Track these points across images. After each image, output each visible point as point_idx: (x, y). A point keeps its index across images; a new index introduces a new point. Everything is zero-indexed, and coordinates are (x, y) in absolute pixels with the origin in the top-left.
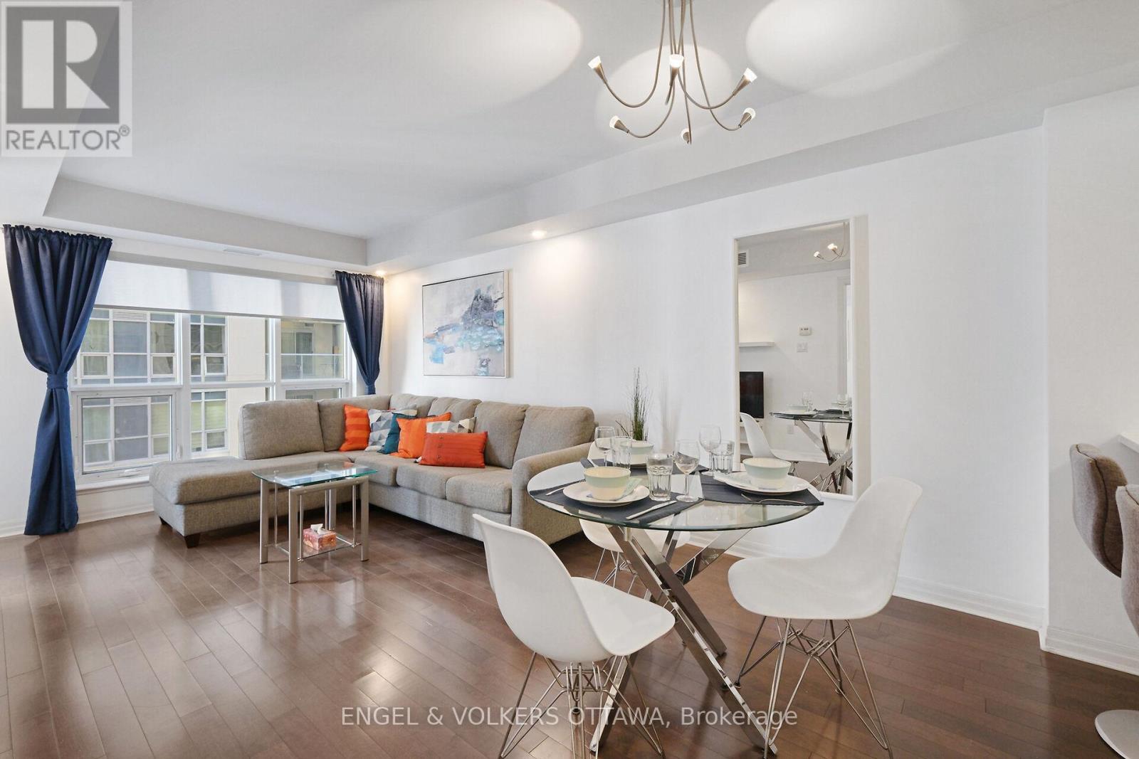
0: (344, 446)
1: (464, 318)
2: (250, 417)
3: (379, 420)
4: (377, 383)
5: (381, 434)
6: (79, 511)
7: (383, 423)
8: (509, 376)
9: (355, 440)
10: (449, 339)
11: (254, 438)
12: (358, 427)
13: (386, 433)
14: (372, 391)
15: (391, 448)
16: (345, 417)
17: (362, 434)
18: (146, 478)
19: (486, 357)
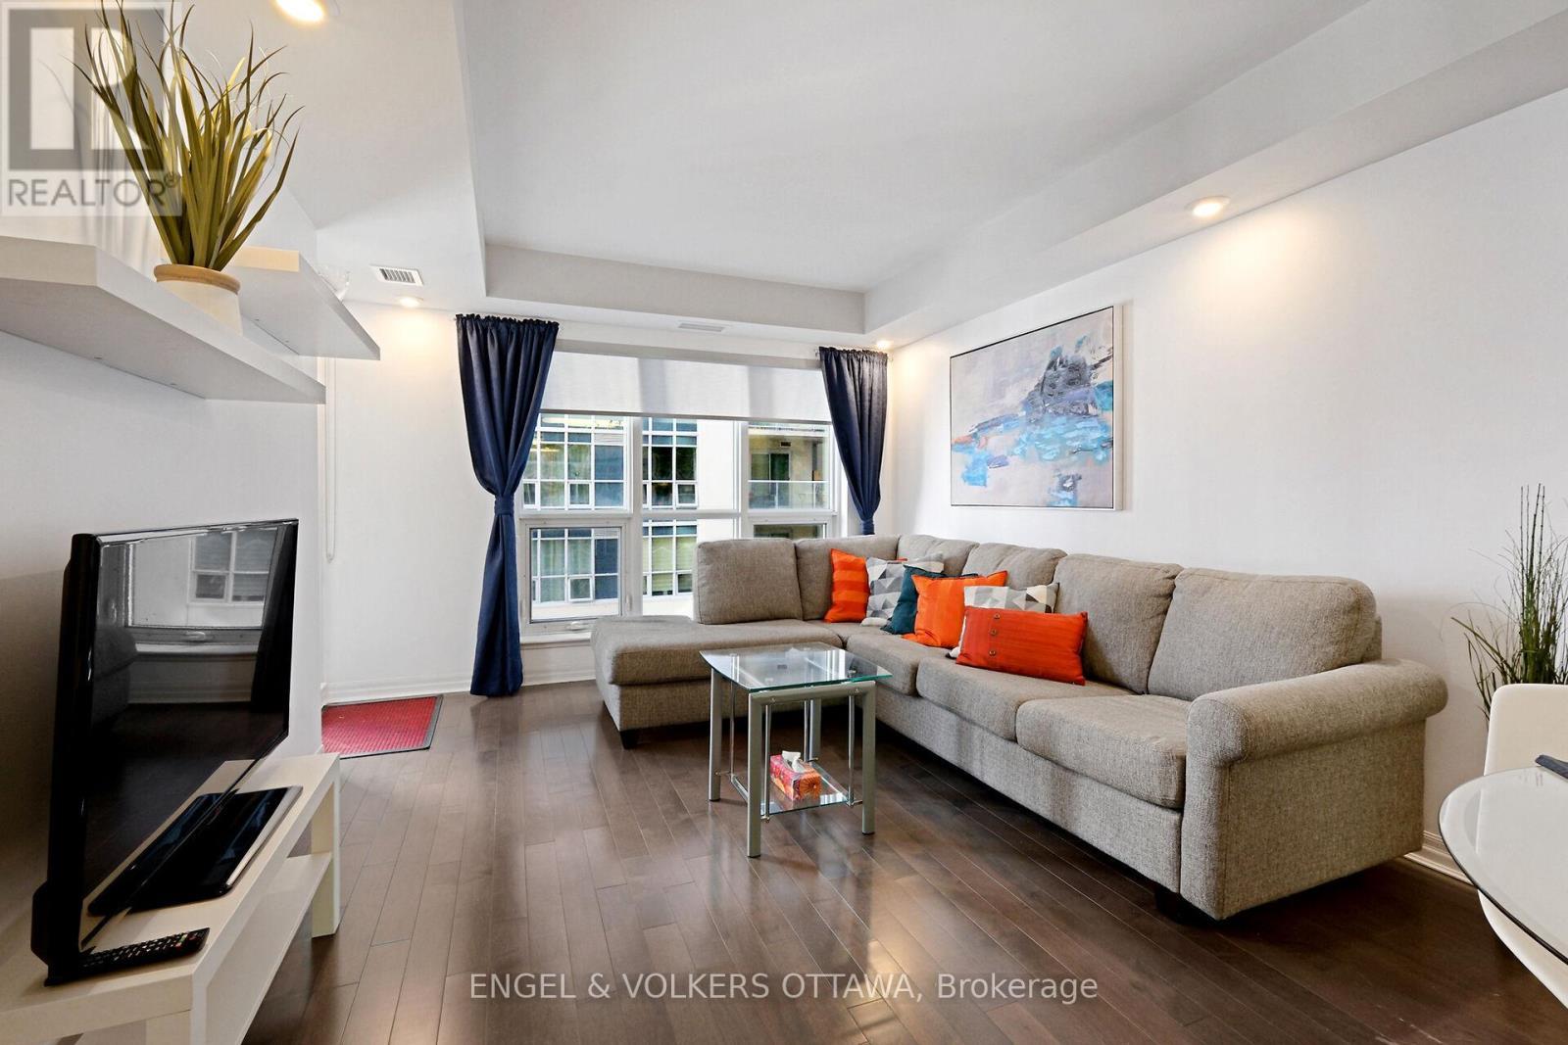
0: (834, 613)
1: (1029, 403)
2: (708, 561)
3: (883, 576)
5: (886, 600)
6: (524, 670)
7: (888, 582)
8: (1123, 504)
9: (847, 605)
10: (997, 442)
11: (711, 592)
12: (851, 585)
13: (894, 598)
14: (868, 530)
15: (904, 626)
16: (832, 568)
17: (858, 597)
18: (587, 635)
19: (1073, 471)
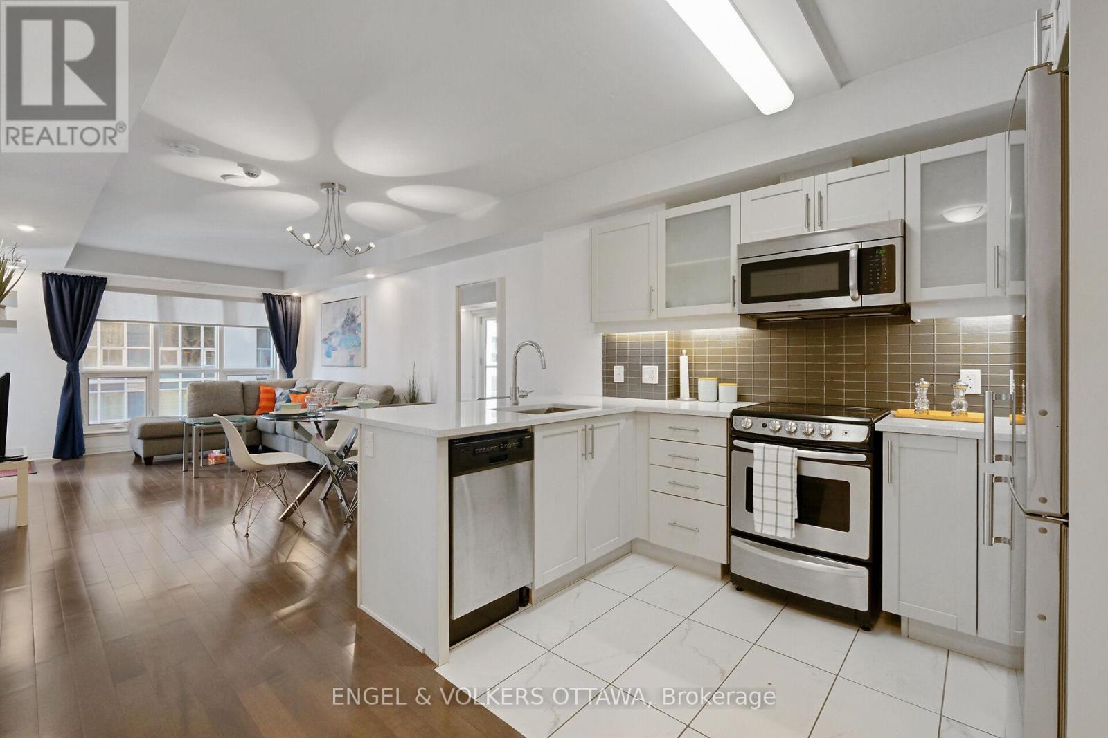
0: (258, 412)
1: (343, 326)
2: (194, 391)
3: (281, 395)
4: (294, 371)
6: (86, 447)
7: (283, 397)
8: (365, 366)
9: (265, 408)
10: (335, 341)
11: (195, 404)
12: (268, 400)
14: (290, 376)
16: (260, 392)
17: (270, 404)
18: (126, 430)
19: (353, 353)
